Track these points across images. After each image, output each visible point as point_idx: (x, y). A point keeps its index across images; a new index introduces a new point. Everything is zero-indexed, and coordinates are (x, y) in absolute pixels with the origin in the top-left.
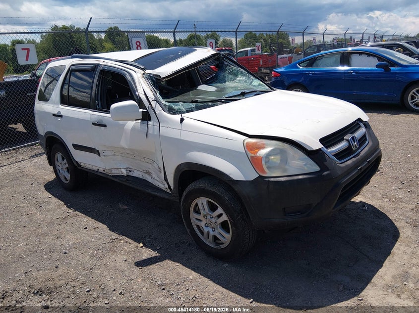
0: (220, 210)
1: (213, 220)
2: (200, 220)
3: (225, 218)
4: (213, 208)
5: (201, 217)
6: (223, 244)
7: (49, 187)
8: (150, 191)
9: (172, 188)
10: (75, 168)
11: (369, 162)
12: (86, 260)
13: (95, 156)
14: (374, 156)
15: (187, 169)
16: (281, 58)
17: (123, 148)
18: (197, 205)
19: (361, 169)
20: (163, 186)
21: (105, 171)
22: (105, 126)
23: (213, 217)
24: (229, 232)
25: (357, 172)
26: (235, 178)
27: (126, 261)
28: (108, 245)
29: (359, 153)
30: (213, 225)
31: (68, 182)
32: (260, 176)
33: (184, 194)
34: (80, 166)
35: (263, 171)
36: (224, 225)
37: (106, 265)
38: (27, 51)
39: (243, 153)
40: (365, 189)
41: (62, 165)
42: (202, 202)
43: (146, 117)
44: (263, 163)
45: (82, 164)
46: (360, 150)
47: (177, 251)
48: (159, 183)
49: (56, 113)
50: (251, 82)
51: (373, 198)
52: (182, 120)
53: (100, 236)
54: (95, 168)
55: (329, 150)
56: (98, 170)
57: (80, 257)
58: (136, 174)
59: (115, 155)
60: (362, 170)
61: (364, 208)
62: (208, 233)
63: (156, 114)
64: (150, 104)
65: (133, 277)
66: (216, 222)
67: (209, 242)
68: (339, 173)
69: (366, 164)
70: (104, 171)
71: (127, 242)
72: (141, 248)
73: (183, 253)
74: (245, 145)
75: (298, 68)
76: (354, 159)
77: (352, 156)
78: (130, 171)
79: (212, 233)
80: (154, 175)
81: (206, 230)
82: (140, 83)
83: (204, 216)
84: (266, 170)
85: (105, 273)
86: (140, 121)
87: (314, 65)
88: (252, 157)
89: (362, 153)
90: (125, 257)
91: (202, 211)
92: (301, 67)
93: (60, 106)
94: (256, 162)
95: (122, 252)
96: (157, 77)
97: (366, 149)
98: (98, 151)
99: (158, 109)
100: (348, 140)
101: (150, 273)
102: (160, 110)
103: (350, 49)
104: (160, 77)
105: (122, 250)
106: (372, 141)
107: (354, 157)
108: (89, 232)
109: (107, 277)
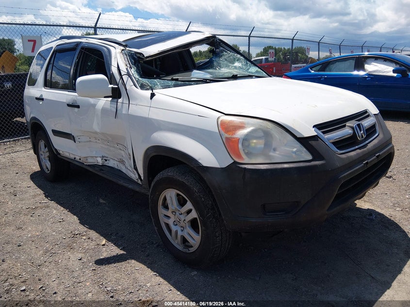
0: (189, 205)
1: (182, 217)
2: (168, 217)
3: (194, 214)
4: (182, 202)
5: (169, 213)
6: (192, 247)
7: (34, 177)
8: (122, 182)
9: (142, 178)
10: (55, 156)
11: (378, 156)
12: (39, 255)
13: (71, 142)
14: (384, 151)
15: (155, 154)
16: (295, 67)
17: (96, 133)
18: (165, 199)
19: (367, 163)
20: (134, 176)
21: (82, 159)
22: (78, 107)
23: (181, 214)
24: (198, 233)
25: (361, 167)
26: (205, 164)
27: (80, 259)
28: (68, 240)
29: (366, 145)
30: (182, 224)
31: (49, 172)
32: (235, 163)
33: (152, 185)
34: (59, 154)
35: (239, 156)
36: (194, 224)
37: (57, 263)
38: (33, 42)
39: (216, 133)
40: (372, 192)
41: (45, 153)
42: (171, 194)
43: (116, 94)
44: (240, 146)
45: (61, 152)
46: (367, 142)
47: (142, 253)
48: (131, 173)
49: (38, 96)
50: (249, 69)
51: (383, 207)
52: (153, 95)
53: (63, 230)
54: (72, 157)
55: (326, 136)
56: (75, 158)
57: (33, 251)
58: (111, 163)
59: (90, 141)
60: (369, 166)
61: (371, 217)
62: (176, 232)
63: (126, 90)
64: (121, 78)
65: (82, 279)
66: (185, 220)
67: (178, 244)
68: (338, 164)
69: (374, 159)
70: (80, 159)
71: (89, 238)
72: (102, 247)
73: (148, 256)
74: (219, 123)
75: (310, 72)
76: (359, 151)
77: (357, 147)
78: (106, 160)
79: (180, 233)
80: (127, 164)
81: (174, 228)
82: (116, 57)
83: (173, 212)
84: (244, 156)
85: (53, 272)
86: (110, 99)
87: (327, 69)
88: (227, 139)
89: (370, 146)
90: (80, 256)
91: (170, 206)
92: (313, 72)
93: (43, 89)
94: (231, 145)
95: (81, 249)
96: (138, 55)
97: (376, 141)
98: (73, 136)
99: (129, 84)
100: (352, 128)
101: (103, 276)
102: (131, 86)
103: (366, 54)
104: (143, 56)
105: (80, 248)
106: (384, 134)
107: (359, 148)
108: (53, 225)
109: (53, 276)
